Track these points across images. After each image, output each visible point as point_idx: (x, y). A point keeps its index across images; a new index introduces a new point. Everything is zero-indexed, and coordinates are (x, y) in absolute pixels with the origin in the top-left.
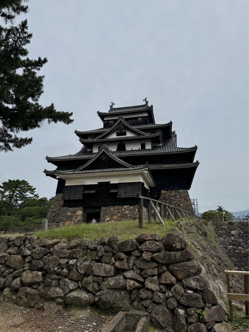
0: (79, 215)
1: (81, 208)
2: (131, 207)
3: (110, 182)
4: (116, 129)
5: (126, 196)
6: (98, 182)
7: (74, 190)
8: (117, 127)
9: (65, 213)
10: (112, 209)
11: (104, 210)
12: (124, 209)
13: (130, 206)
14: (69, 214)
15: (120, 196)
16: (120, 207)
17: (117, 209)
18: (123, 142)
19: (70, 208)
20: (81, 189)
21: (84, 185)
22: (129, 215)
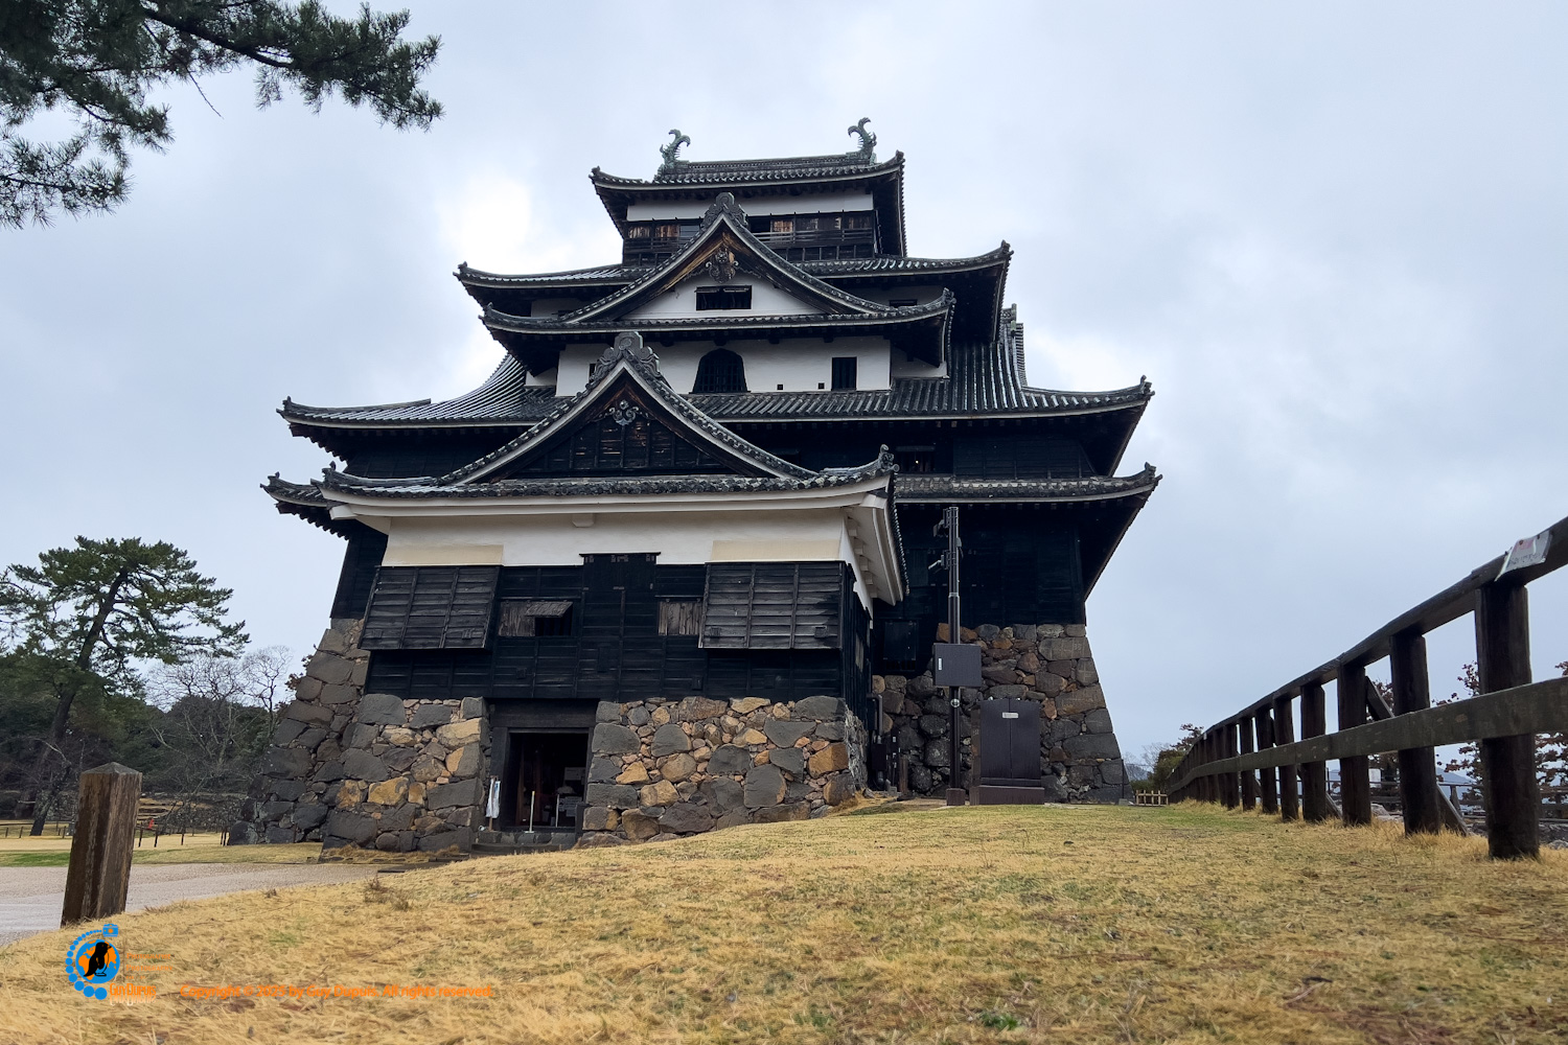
0: (459, 747)
1: (475, 703)
2: (779, 710)
3: (659, 554)
4: (697, 270)
5: (753, 641)
6: (582, 555)
7: (433, 592)
8: (702, 259)
9: (373, 729)
10: (661, 715)
11: (611, 721)
12: (737, 716)
13: (773, 703)
14: (398, 734)
15: (716, 638)
16: (712, 706)
17: (691, 716)
18: (730, 347)
19: (408, 703)
20: (479, 590)
21: (501, 566)
22: (761, 757)
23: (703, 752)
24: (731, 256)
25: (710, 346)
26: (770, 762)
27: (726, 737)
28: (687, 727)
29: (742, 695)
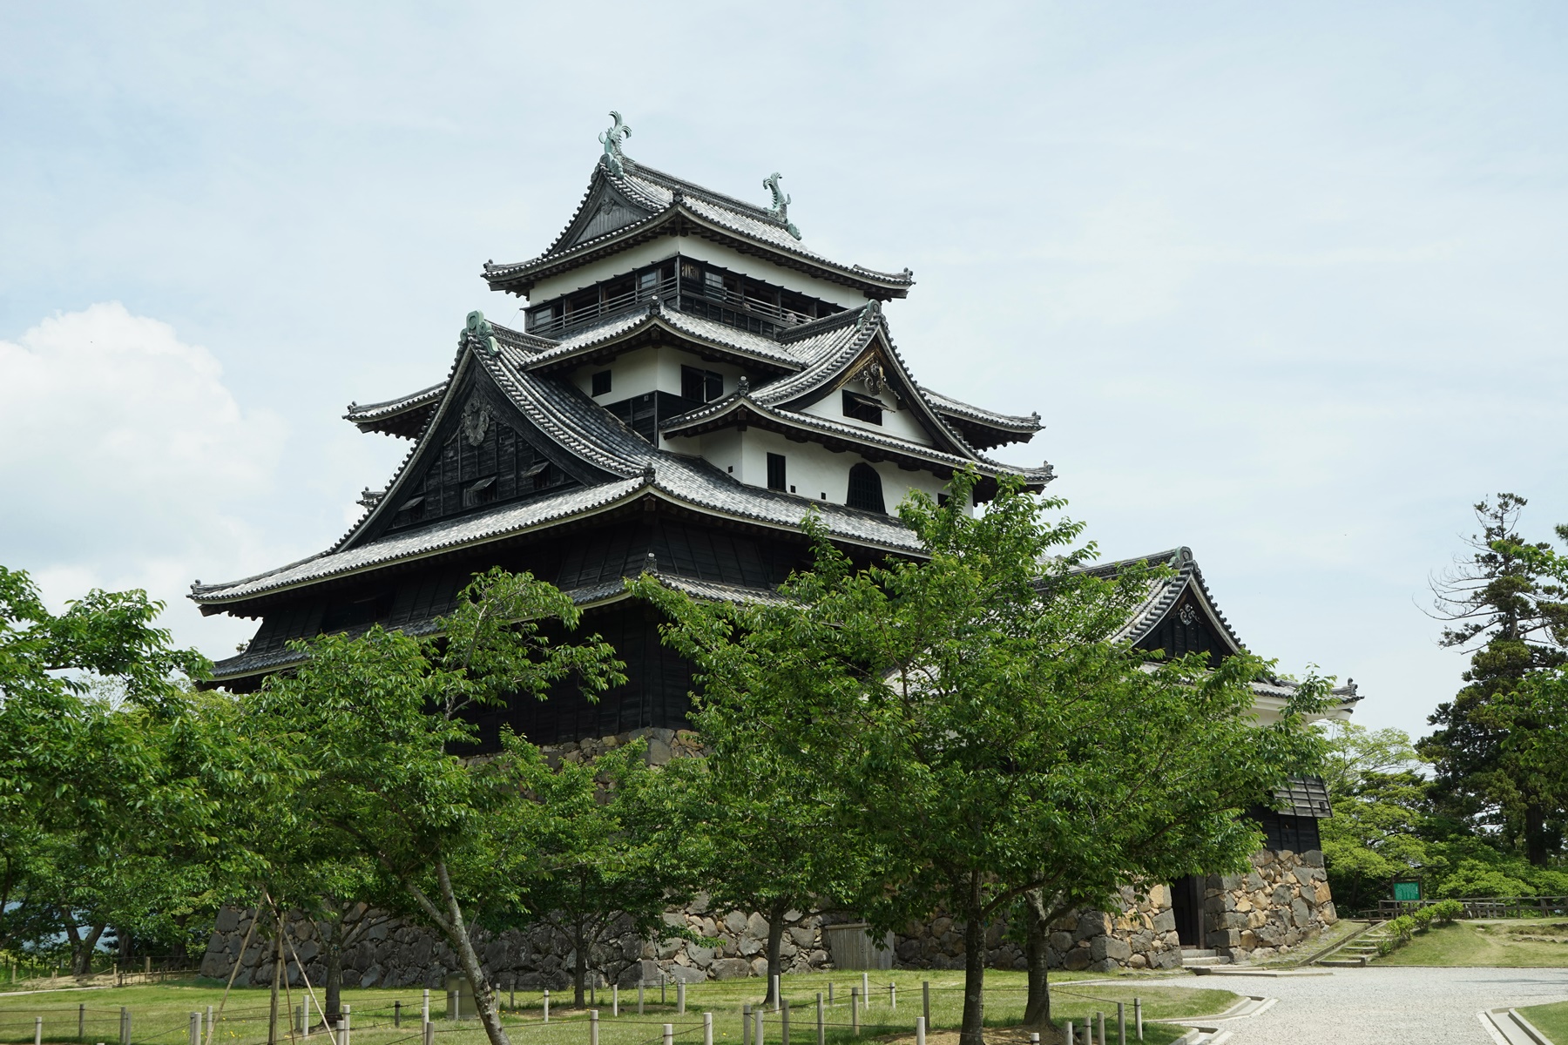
2: (1297, 859)
4: (855, 376)
8: (860, 365)
16: (1268, 856)
22: (1296, 891)
23: (1269, 890)
24: (881, 369)
25: (857, 458)
26: (1300, 896)
27: (1278, 878)
28: (1260, 870)
29: (1282, 849)
